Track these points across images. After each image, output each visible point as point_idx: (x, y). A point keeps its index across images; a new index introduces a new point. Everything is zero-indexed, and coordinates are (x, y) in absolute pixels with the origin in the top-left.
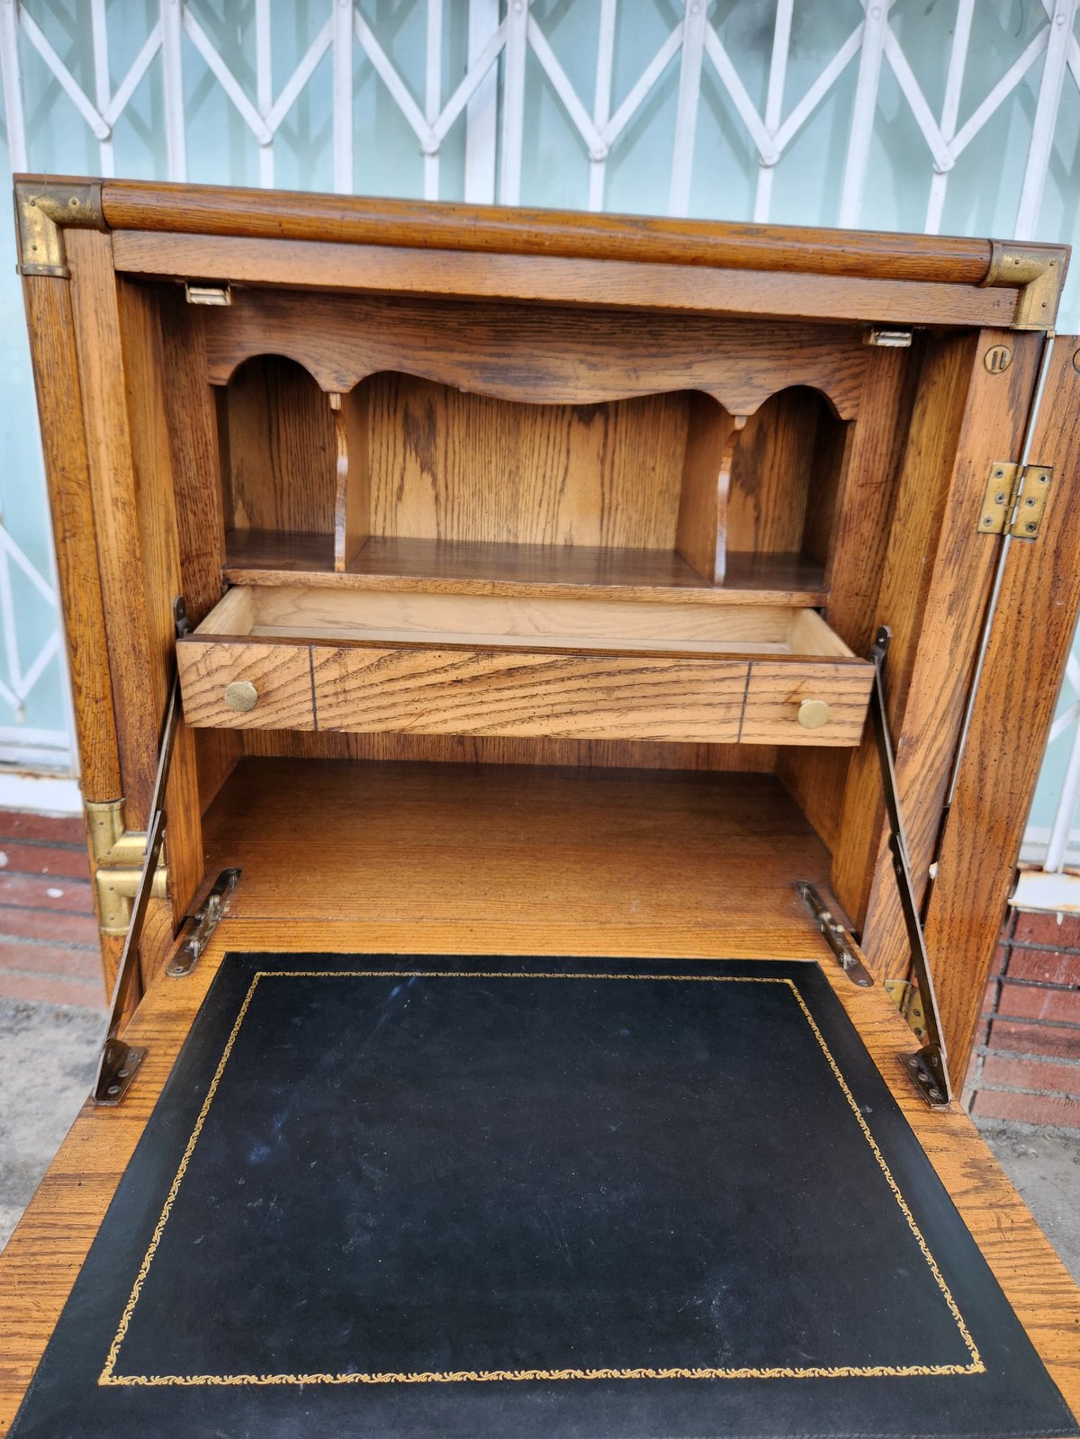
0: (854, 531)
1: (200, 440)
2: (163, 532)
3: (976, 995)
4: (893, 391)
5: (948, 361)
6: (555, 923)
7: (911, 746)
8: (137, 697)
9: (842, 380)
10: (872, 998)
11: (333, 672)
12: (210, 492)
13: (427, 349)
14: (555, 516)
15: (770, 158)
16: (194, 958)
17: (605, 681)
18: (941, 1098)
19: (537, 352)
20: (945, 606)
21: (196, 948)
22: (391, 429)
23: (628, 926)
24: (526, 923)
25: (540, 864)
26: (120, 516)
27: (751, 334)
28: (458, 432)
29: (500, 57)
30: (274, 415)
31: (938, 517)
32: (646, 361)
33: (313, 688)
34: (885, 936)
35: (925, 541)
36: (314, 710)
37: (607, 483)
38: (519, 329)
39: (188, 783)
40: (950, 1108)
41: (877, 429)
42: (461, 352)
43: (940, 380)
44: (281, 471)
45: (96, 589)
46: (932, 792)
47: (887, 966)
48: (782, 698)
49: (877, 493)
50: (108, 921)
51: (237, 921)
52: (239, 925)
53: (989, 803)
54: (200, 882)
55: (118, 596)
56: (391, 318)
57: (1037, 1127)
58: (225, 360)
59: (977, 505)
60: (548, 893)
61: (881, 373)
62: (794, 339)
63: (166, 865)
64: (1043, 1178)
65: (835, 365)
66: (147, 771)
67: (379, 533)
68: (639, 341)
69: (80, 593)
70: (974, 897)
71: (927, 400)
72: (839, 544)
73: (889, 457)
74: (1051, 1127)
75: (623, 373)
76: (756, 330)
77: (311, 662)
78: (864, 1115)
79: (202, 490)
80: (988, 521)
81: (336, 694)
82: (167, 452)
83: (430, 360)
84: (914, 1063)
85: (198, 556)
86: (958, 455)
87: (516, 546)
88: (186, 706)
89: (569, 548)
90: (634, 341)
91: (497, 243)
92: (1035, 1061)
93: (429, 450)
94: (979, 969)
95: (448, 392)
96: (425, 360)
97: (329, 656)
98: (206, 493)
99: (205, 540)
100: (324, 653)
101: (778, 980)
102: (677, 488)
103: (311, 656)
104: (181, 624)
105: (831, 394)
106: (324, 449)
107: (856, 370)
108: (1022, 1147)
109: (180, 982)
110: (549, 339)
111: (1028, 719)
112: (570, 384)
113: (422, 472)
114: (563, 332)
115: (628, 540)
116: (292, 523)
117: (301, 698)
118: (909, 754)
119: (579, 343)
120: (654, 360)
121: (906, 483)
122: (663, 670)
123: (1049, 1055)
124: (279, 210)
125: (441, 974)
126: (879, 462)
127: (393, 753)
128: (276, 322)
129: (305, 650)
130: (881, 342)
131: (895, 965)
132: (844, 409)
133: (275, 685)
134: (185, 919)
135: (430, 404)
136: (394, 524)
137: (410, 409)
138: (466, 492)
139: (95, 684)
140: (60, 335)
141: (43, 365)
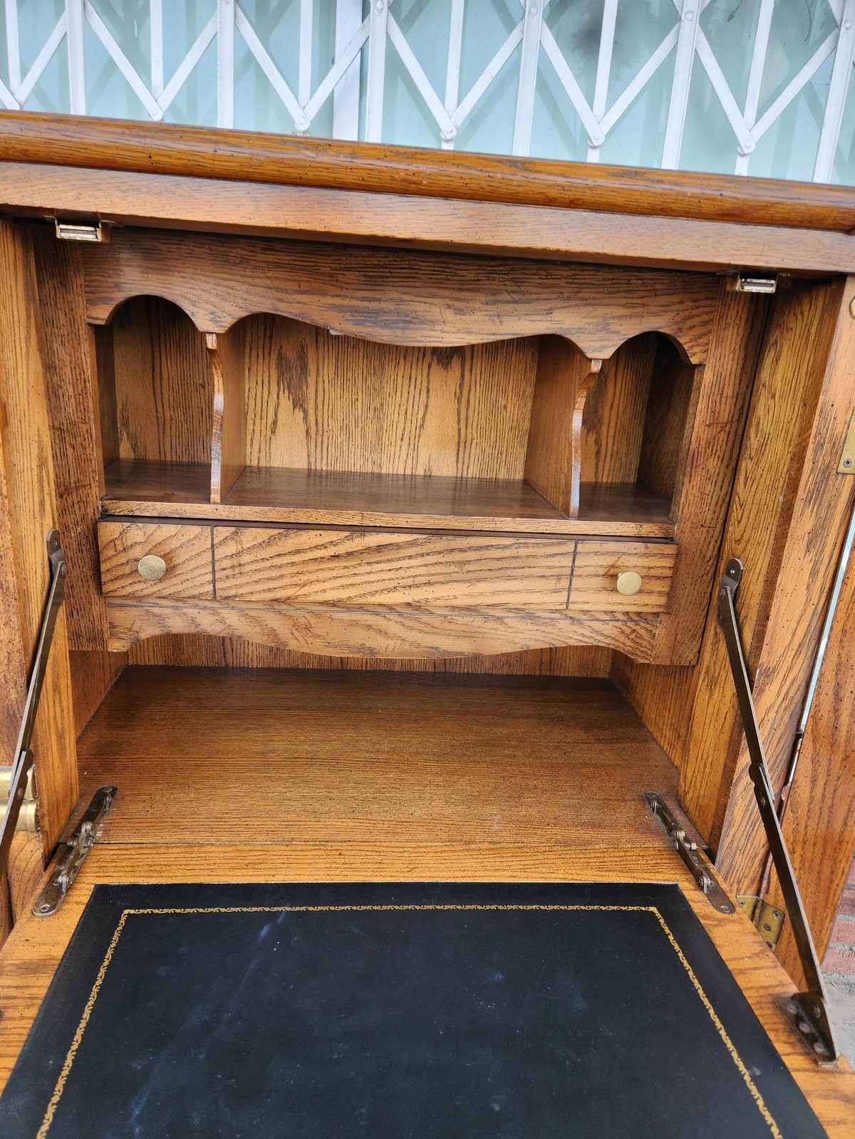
0: (701, 467)
1: (78, 377)
2: (35, 467)
3: (830, 915)
4: (739, 337)
5: (806, 308)
6: (421, 844)
7: (767, 676)
9: (692, 327)
10: (736, 927)
12: (88, 427)
13: (301, 293)
14: (416, 449)
15: (597, 140)
16: (62, 893)
18: (828, 1054)
19: (405, 297)
20: (803, 545)
21: (64, 882)
22: (266, 369)
23: (492, 846)
24: (392, 844)
25: (404, 776)
27: (608, 282)
28: (328, 372)
29: (363, 51)
30: (157, 355)
31: (798, 458)
32: (509, 307)
34: (738, 854)
35: (782, 480)
37: (462, 419)
38: (390, 275)
39: (62, 711)
40: (837, 1066)
41: (724, 373)
42: (333, 296)
43: (797, 327)
44: (163, 406)
46: (786, 718)
47: (739, 882)
49: (722, 433)
51: (109, 847)
52: (111, 852)
53: (844, 733)
54: (74, 804)
56: (264, 262)
58: (104, 300)
59: (837, 447)
60: (413, 809)
61: (728, 321)
62: (649, 288)
63: (35, 798)
65: (686, 313)
66: (16, 707)
67: (255, 463)
68: (503, 287)
70: (829, 822)
71: (782, 346)
72: (686, 479)
73: (735, 399)
75: (487, 318)
76: (613, 279)
78: (753, 1078)
79: (81, 425)
80: (848, 462)
82: (42, 388)
83: (304, 303)
84: (792, 1009)
85: (77, 488)
86: (821, 398)
87: (380, 475)
89: (428, 478)
90: (498, 287)
93: (301, 388)
94: (832, 892)
95: (319, 333)
96: (299, 303)
98: (84, 427)
99: (83, 473)
101: (643, 908)
102: (527, 425)
104: (54, 557)
105: (682, 341)
106: (204, 387)
107: (706, 318)
109: (46, 923)
110: (418, 284)
112: (438, 327)
113: (294, 408)
114: (431, 278)
115: (481, 471)
116: (174, 454)
118: (765, 684)
119: (445, 288)
120: (516, 305)
121: (758, 424)
124: (148, 141)
125: (311, 909)
126: (725, 403)
127: (266, 661)
128: (154, 265)
130: (747, 288)
131: (746, 882)
132: (694, 354)
134: (58, 845)
135: (302, 347)
136: (268, 455)
137: (284, 350)
138: (335, 427)
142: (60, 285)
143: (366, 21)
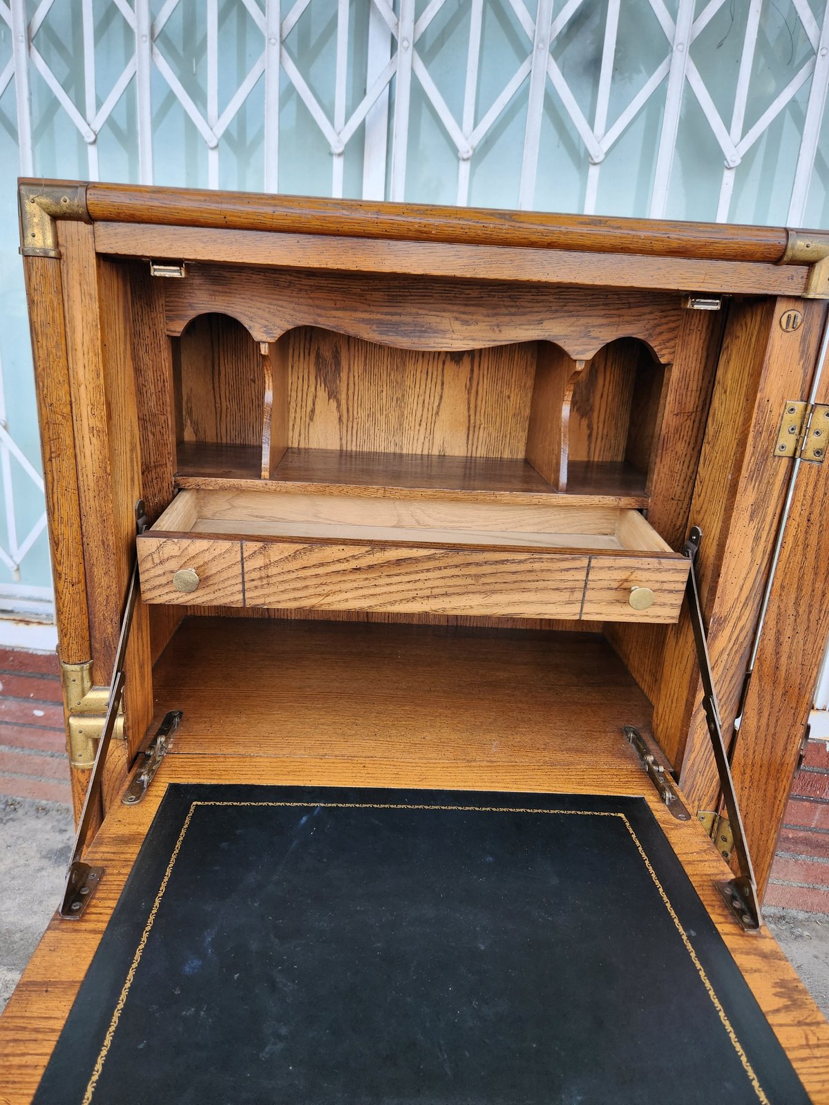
0: (670, 450)
1: (159, 378)
2: (128, 451)
3: (774, 827)
4: (702, 341)
5: (749, 320)
6: (431, 761)
7: (720, 624)
8: (105, 581)
9: (661, 333)
10: (690, 831)
11: (259, 562)
12: (166, 417)
13: (337, 309)
14: (432, 432)
15: (597, 157)
16: (144, 789)
17: (473, 570)
18: (753, 923)
19: (421, 312)
20: (747, 515)
21: (145, 780)
22: (306, 366)
23: (489, 764)
24: (407, 760)
25: (418, 708)
26: (94, 440)
27: (590, 297)
28: (358, 368)
29: (391, 83)
30: (216, 355)
31: (742, 444)
32: (507, 319)
33: (243, 574)
34: (698, 776)
35: (730, 461)
36: (244, 591)
37: (472, 408)
38: (408, 294)
39: (143, 645)
40: (760, 932)
41: (689, 371)
42: (362, 312)
43: (742, 335)
44: (220, 398)
45: (75, 498)
46: (737, 660)
47: (700, 800)
48: (615, 585)
49: (688, 421)
50: (77, 757)
51: (178, 756)
52: (180, 760)
53: (784, 671)
54: (150, 723)
55: (92, 503)
56: (307, 285)
57: (810, 914)
58: (179, 317)
59: (774, 434)
60: (425, 734)
61: (692, 327)
62: (624, 301)
63: (124, 713)
64: (816, 957)
65: (656, 322)
66: (111, 639)
67: (295, 445)
68: (501, 303)
69: (62, 501)
70: (772, 748)
71: (731, 350)
72: (658, 460)
73: (698, 393)
74: (821, 914)
75: (489, 328)
76: (593, 295)
77: (242, 553)
78: (689, 937)
79: (160, 416)
80: (783, 447)
81: (261, 578)
82: (133, 388)
83: (338, 318)
84: (728, 891)
85: (156, 467)
86: (759, 395)
87: (401, 455)
88: (143, 587)
89: (442, 457)
90: (498, 303)
91: (394, 232)
92: (808, 860)
93: (335, 381)
94: (776, 807)
95: (352, 341)
96: (335, 317)
97: (256, 549)
98: (163, 418)
99: (161, 455)
100: (251, 547)
101: (613, 814)
102: (528, 412)
103: (242, 549)
104: (140, 521)
105: (652, 345)
106: (254, 382)
107: (672, 325)
108: (798, 931)
109: (133, 809)
110: (431, 301)
111: (817, 605)
112: (447, 336)
113: (329, 399)
114: (441, 296)
115: (488, 451)
116: (228, 437)
117: (233, 582)
118: (718, 631)
119: (454, 304)
120: (513, 317)
121: (714, 414)
122: (520, 562)
123: (820, 856)
124: (224, 206)
125: (340, 805)
126: (691, 396)
127: (302, 614)
128: (220, 288)
129: (237, 545)
130: (696, 307)
131: (706, 799)
132: (663, 355)
133: (213, 572)
134: (138, 754)
135: (336, 347)
136: (307, 438)
137: (321, 351)
138: (363, 414)
139: (72, 571)
140: (52, 302)
141: (38, 326)
142: (146, 306)
143: (393, 58)
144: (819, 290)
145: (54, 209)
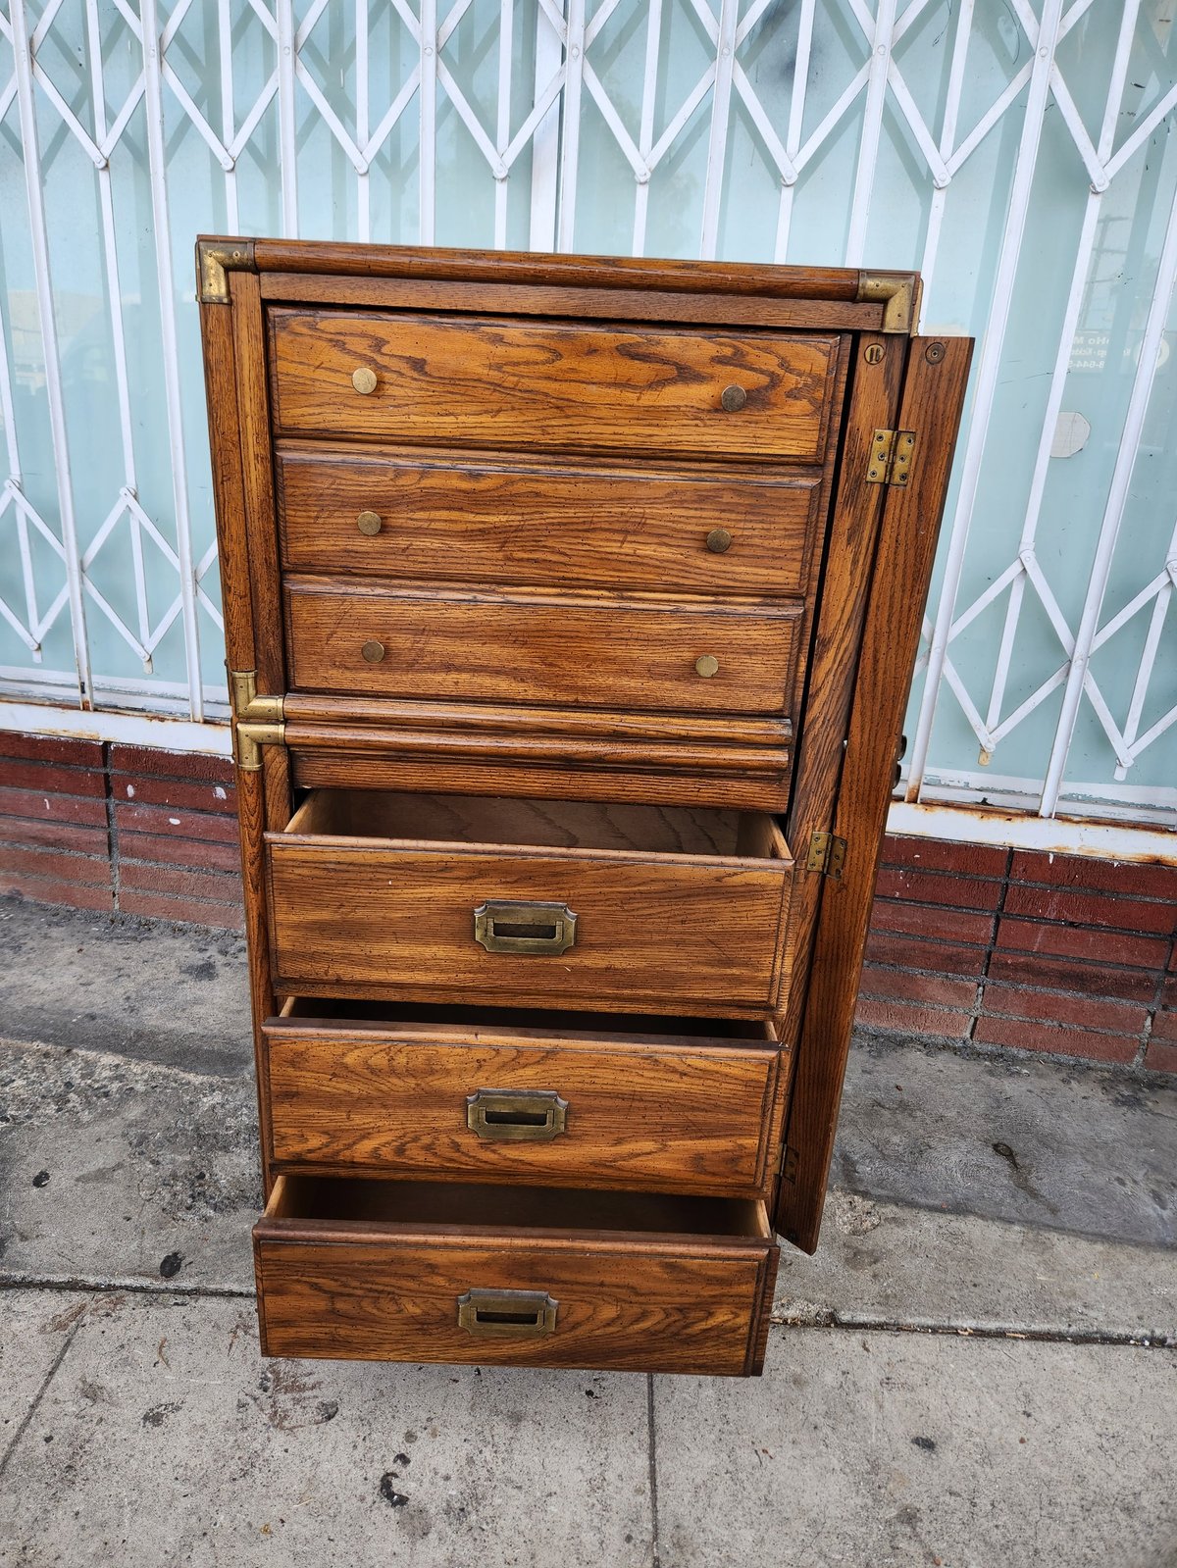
7: (825, 646)
8: (267, 596)
15: (790, 178)
20: (845, 538)
26: (259, 466)
29: (562, 92)
45: (242, 518)
47: (814, 821)
50: (244, 759)
53: (881, 687)
55: (257, 523)
57: (1032, 1052)
59: (864, 461)
64: (1030, 1091)
66: (273, 651)
69: (232, 520)
74: (1046, 1054)
80: (874, 474)
86: (849, 424)
92: (1030, 989)
108: (1016, 1068)
118: (823, 652)
123: (1043, 986)
131: (820, 820)
139: (240, 585)
140: (224, 342)
141: (213, 363)
143: (563, 66)
144: (893, 325)
145: (227, 261)
